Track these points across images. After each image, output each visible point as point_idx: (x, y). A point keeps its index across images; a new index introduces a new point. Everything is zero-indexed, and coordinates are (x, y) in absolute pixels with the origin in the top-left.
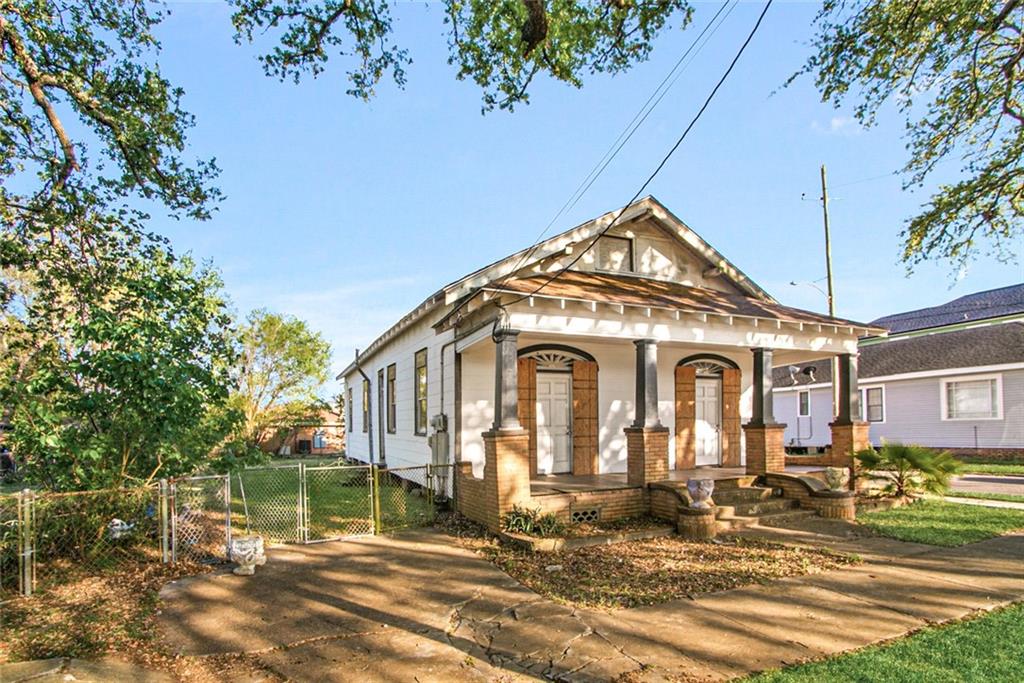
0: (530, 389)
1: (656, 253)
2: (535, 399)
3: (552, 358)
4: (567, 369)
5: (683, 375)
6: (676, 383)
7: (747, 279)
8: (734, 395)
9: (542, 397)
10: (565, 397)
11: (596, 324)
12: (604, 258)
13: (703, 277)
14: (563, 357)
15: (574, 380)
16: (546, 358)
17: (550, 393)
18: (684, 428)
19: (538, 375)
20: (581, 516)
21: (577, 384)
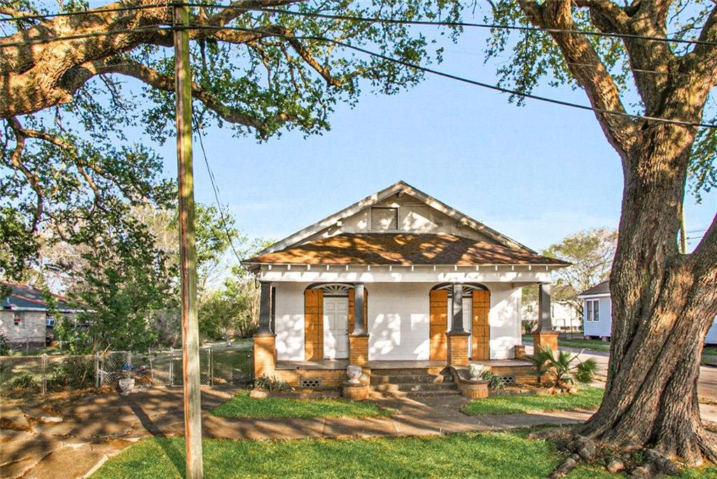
0: (318, 307)
1: (415, 215)
2: (322, 314)
3: (336, 288)
4: (347, 294)
5: (436, 296)
6: (430, 302)
7: (486, 228)
8: (483, 310)
9: (328, 311)
10: (345, 312)
11: (320, 275)
12: (375, 222)
13: (457, 227)
14: (344, 287)
15: (350, 301)
16: (332, 288)
17: (334, 309)
18: (437, 333)
19: (325, 299)
20: (308, 383)
21: (352, 304)
